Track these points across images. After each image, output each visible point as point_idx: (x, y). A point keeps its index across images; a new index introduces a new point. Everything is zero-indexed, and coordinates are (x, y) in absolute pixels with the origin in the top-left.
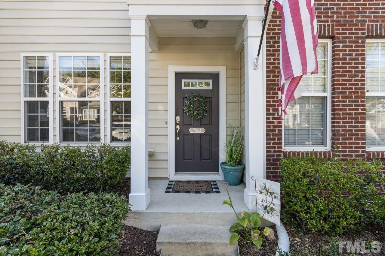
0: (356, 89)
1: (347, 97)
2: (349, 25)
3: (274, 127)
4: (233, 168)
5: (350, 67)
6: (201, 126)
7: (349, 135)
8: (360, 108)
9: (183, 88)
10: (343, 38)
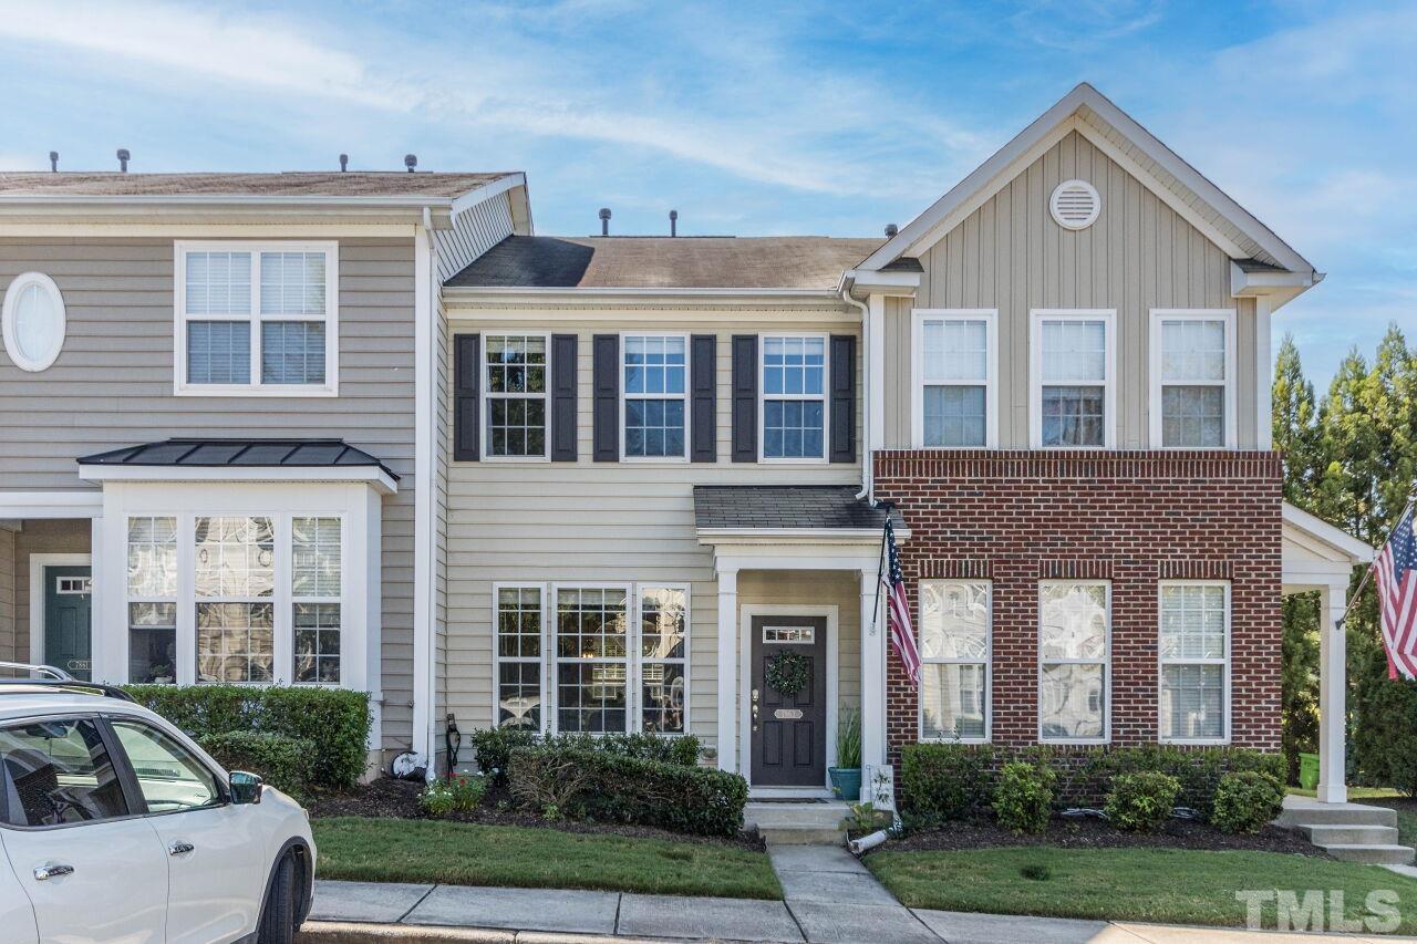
0: (1024, 653)
1: (1011, 665)
2: (1015, 562)
3: (906, 707)
4: (848, 770)
5: (1015, 623)
6: (796, 706)
7: (1015, 720)
8: (1030, 681)
9: (765, 641)
10: (1006, 580)
